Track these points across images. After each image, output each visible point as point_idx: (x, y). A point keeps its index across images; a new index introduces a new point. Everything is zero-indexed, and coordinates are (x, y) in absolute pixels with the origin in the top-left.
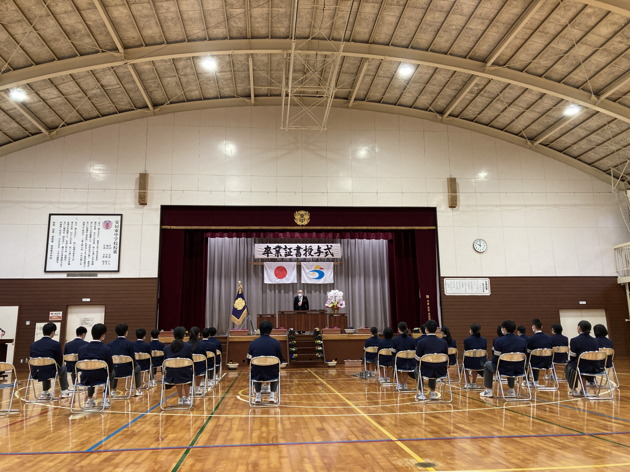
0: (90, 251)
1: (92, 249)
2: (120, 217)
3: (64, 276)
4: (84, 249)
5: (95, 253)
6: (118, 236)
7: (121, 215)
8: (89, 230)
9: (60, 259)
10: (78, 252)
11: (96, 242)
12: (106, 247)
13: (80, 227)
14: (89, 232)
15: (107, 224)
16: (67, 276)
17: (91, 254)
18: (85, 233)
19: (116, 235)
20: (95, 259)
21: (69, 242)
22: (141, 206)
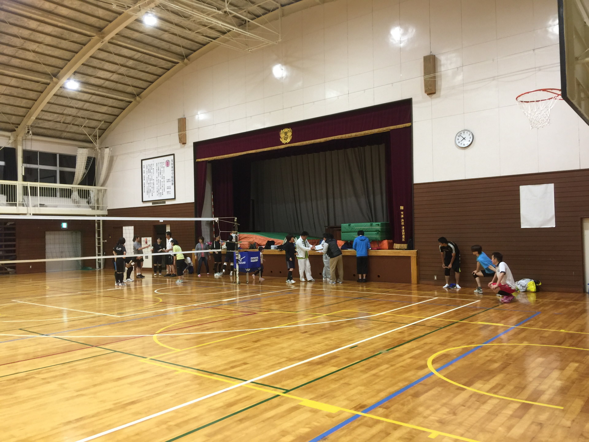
0: (161, 185)
1: (161, 182)
2: (173, 156)
3: (150, 204)
4: (158, 183)
5: (163, 186)
6: (173, 172)
7: (174, 155)
8: (159, 169)
9: (148, 192)
10: (156, 186)
11: (163, 178)
12: (168, 181)
13: (155, 167)
14: (159, 170)
15: (168, 163)
16: (152, 204)
17: (161, 187)
18: (158, 172)
19: (172, 170)
20: (163, 190)
21: (151, 179)
22: (183, 145)
